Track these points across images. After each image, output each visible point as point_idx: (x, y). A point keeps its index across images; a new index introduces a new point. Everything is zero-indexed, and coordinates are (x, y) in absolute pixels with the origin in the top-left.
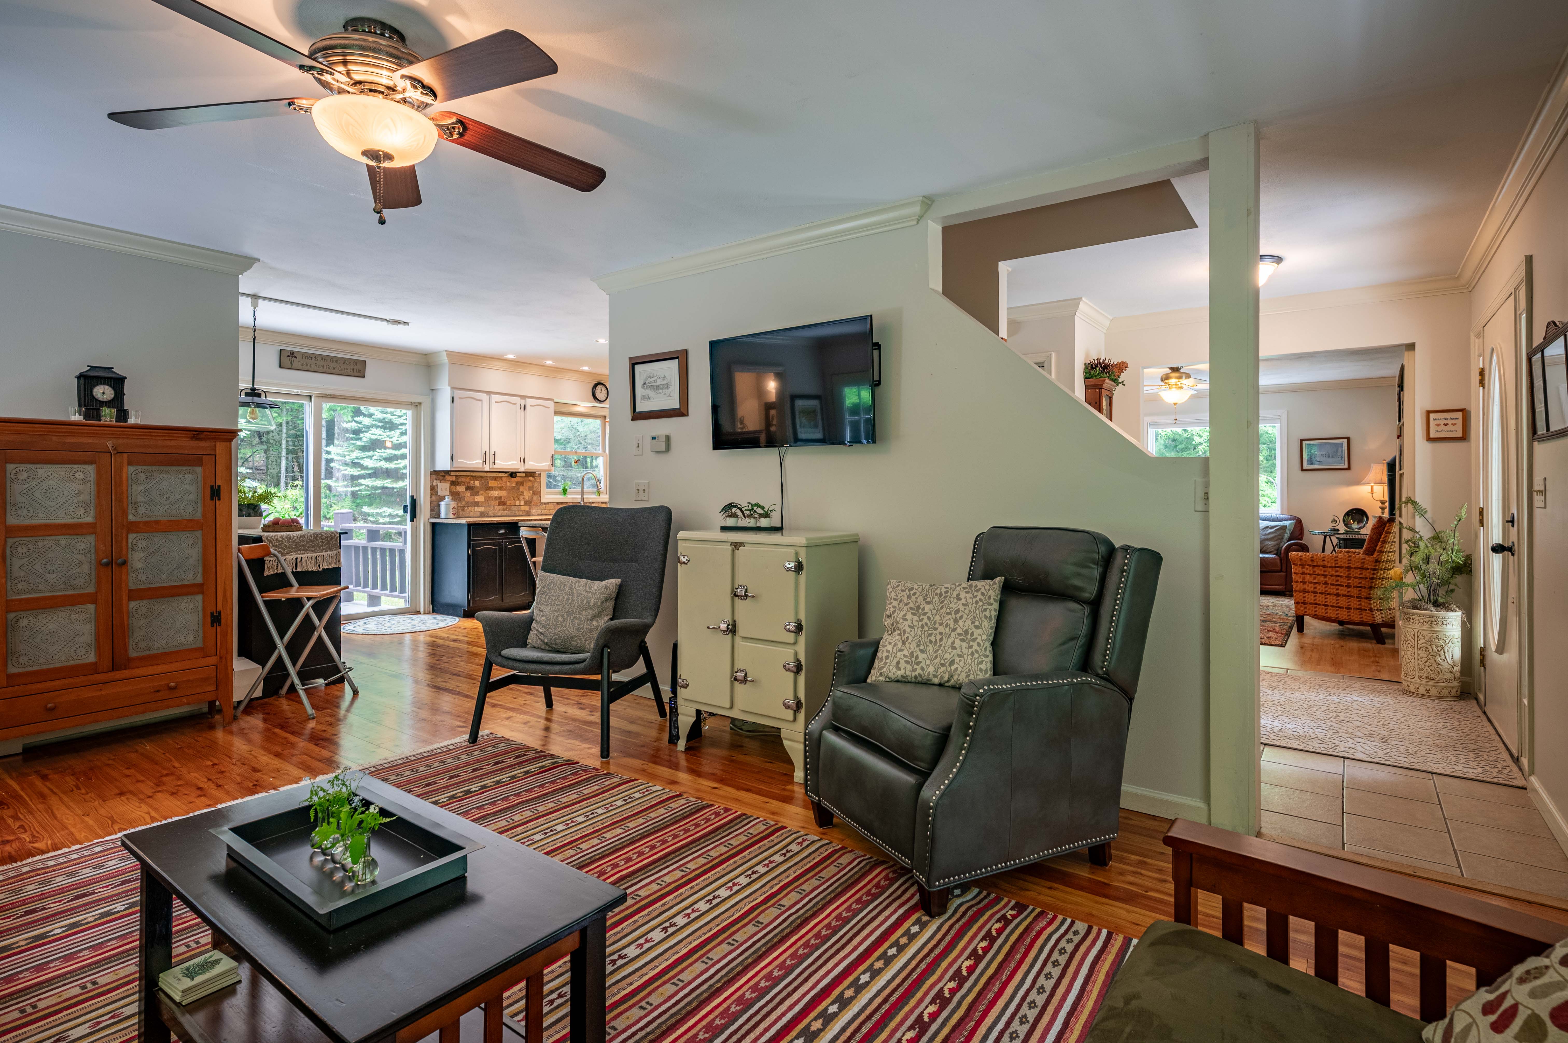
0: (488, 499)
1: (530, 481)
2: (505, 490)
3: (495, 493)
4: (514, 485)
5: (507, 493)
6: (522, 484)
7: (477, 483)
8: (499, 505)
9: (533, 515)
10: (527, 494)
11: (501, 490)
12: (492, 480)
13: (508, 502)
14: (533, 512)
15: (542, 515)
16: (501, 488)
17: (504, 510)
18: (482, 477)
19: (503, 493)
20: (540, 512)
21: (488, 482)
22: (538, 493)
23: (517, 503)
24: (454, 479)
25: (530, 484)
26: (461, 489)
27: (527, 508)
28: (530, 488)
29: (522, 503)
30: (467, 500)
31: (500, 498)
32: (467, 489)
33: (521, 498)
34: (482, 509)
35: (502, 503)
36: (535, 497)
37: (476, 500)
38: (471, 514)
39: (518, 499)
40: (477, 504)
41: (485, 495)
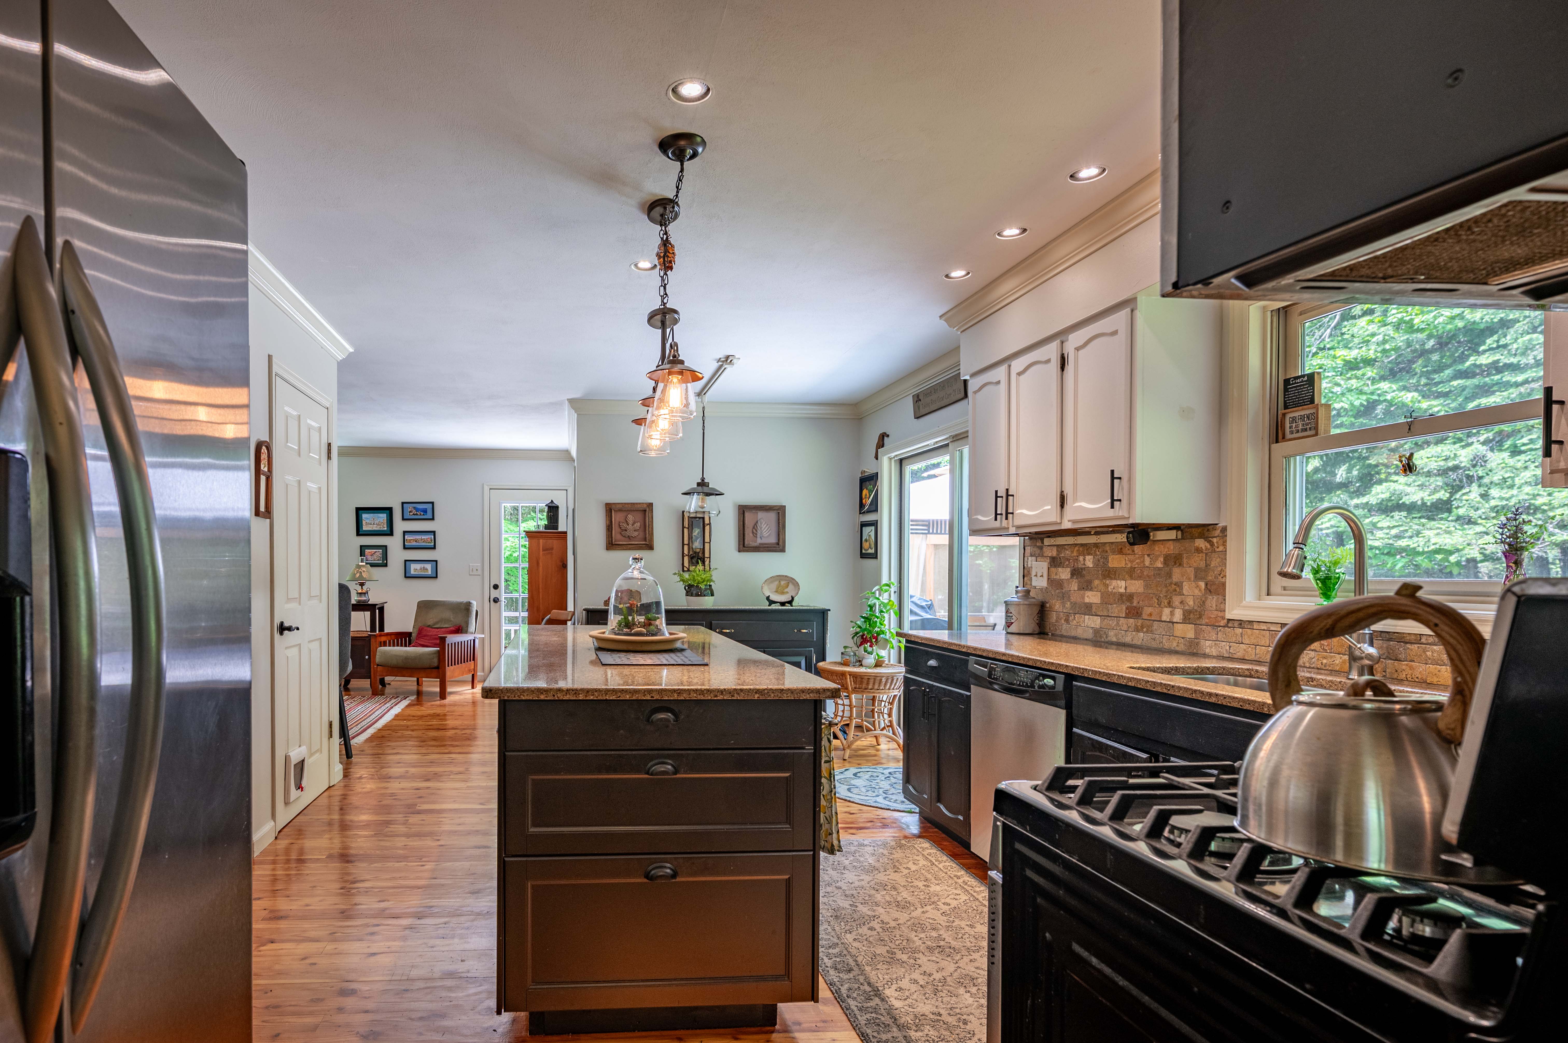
0: (1108, 598)
1: (1198, 550)
2: (1139, 578)
3: (1120, 586)
4: (1159, 564)
5: (1147, 586)
6: (1174, 560)
7: (1089, 561)
8: (1127, 616)
9: (1205, 656)
10: (1192, 591)
11: (1132, 578)
12: (1113, 552)
13: (1147, 610)
14: (1207, 646)
15: (1231, 659)
16: (1131, 573)
17: (1137, 630)
18: (1096, 545)
19: (1136, 586)
20: (1224, 648)
21: (1106, 559)
22: (1217, 588)
23: (1166, 614)
24: (1054, 552)
25: (1198, 561)
26: (1064, 574)
27: (1189, 631)
28: (1200, 574)
29: (1178, 615)
30: (1073, 599)
31: (1130, 597)
32: (1073, 575)
33: (1176, 600)
34: (1093, 622)
35: (1134, 613)
36: (1212, 601)
37: (1087, 600)
38: (1079, 633)
39: (1169, 604)
40: (1088, 609)
41: (1102, 587)
